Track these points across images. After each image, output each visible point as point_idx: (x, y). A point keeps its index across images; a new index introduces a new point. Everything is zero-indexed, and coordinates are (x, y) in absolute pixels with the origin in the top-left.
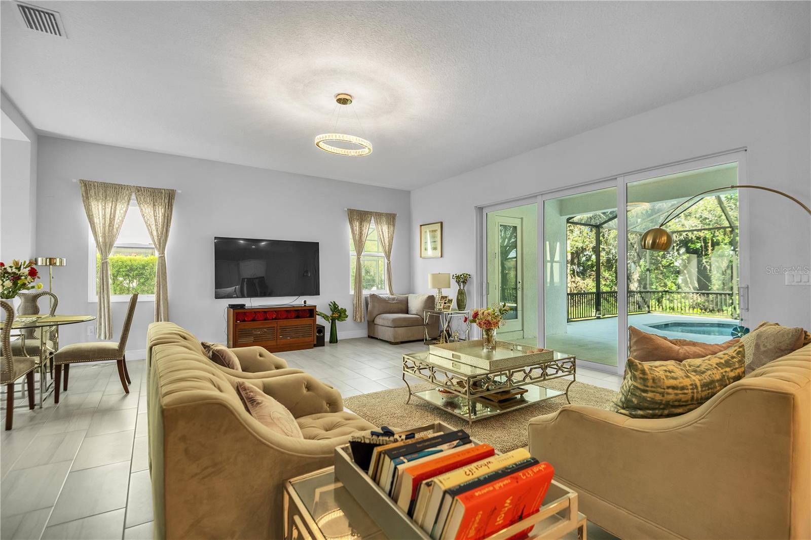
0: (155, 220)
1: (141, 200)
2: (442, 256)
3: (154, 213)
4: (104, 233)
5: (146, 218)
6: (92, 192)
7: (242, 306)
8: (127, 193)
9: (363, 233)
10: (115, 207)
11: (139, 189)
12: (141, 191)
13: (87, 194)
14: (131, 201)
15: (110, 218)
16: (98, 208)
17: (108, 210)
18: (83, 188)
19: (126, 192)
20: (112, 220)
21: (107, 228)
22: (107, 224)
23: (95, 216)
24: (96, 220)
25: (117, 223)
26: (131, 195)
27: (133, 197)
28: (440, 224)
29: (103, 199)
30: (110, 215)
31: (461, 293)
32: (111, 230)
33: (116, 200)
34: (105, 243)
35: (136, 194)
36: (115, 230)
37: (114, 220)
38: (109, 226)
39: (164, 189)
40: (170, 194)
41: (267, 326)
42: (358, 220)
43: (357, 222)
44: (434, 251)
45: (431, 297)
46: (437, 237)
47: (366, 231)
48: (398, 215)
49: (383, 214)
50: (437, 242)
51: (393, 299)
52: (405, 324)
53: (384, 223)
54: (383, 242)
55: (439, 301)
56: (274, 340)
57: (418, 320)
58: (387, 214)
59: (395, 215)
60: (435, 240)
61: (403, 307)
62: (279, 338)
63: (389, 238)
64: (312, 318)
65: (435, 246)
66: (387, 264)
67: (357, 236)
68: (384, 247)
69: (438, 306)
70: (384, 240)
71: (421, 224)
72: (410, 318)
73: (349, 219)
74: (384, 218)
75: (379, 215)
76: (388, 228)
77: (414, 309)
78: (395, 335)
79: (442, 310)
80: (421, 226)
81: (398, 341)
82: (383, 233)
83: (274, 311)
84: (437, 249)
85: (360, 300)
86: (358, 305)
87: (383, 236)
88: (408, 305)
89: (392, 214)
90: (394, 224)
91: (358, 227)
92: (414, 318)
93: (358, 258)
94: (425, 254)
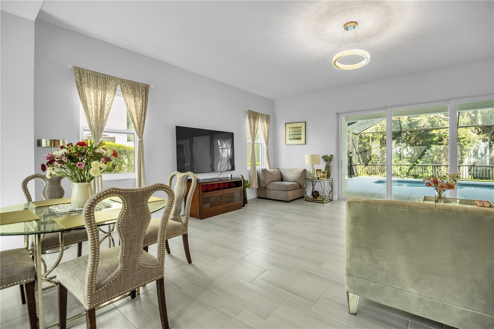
0: (136, 109)
1: (124, 91)
2: (305, 144)
3: (135, 103)
4: (97, 118)
5: (129, 106)
6: (85, 79)
8: (114, 83)
9: (255, 127)
10: (105, 95)
11: (123, 81)
12: (125, 83)
13: (81, 80)
14: (117, 91)
15: (101, 105)
16: (91, 94)
17: (99, 97)
18: (78, 74)
19: (112, 83)
20: (102, 107)
21: (99, 113)
22: (99, 111)
23: (88, 101)
24: (89, 106)
25: (106, 110)
26: (117, 85)
27: (119, 88)
28: (304, 123)
29: (94, 87)
30: (101, 102)
31: (328, 167)
32: (102, 116)
33: (105, 89)
34: (97, 127)
35: (120, 85)
36: (105, 116)
37: (104, 106)
38: (101, 112)
39: (142, 84)
40: (145, 88)
41: (218, 195)
42: (253, 118)
43: (253, 119)
44: (298, 140)
45: (305, 170)
46: (301, 131)
47: (256, 126)
48: (271, 116)
49: (264, 115)
50: (301, 134)
51: (274, 172)
52: (292, 189)
53: (265, 121)
54: (265, 134)
55: (315, 173)
56: (222, 204)
57: (297, 185)
58: (266, 115)
59: (270, 116)
60: (299, 133)
61: (280, 177)
62: (224, 203)
63: (267, 131)
64: (241, 187)
65: (299, 137)
66: (267, 149)
67: (253, 129)
68: (265, 137)
69: (316, 176)
70: (265, 133)
71: (286, 123)
72: (294, 184)
73: (248, 117)
74: (265, 118)
75: (263, 115)
76: (267, 124)
77: (290, 178)
78: (289, 196)
79: (320, 178)
80: (286, 124)
81: (290, 200)
82: (265, 128)
83: (223, 183)
84: (301, 139)
85: (255, 174)
86: (253, 176)
87: (265, 130)
88: (282, 176)
89: (268, 115)
90: (269, 122)
91: (253, 123)
92: (292, 184)
93: (253, 144)
94: (289, 142)
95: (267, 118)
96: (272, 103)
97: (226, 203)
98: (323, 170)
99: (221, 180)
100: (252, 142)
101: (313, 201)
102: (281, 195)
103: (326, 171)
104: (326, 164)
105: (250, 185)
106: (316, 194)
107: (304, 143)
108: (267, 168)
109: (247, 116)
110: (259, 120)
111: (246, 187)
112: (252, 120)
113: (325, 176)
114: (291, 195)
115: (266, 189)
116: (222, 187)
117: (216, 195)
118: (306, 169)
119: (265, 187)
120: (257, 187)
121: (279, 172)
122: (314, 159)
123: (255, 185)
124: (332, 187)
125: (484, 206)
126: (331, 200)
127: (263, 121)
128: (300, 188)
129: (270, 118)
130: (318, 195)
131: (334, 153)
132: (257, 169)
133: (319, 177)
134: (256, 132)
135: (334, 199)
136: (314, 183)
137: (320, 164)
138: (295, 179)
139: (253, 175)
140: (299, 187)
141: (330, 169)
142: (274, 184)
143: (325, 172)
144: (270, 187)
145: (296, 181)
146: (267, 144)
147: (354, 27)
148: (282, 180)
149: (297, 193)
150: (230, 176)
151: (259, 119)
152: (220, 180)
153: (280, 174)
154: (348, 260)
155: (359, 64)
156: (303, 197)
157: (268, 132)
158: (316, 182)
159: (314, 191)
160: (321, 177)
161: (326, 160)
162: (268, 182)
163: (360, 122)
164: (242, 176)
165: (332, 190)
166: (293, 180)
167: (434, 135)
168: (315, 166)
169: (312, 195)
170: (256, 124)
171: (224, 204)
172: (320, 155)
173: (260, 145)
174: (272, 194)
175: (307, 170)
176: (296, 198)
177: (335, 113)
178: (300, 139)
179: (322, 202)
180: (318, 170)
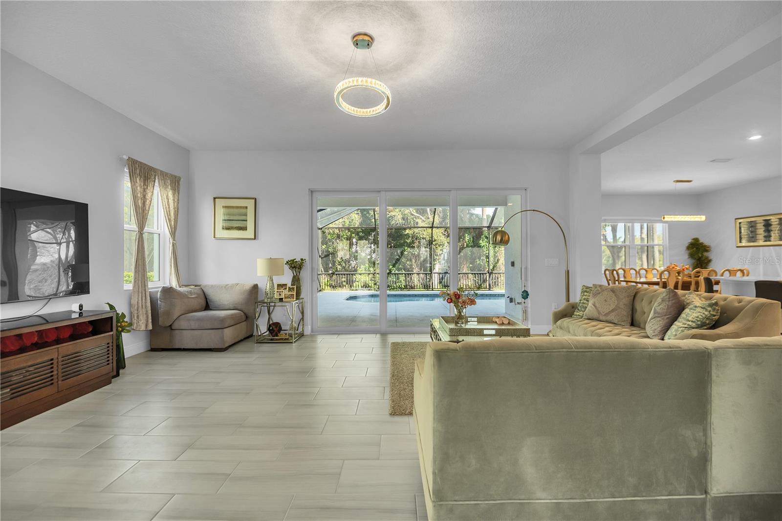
2: (255, 238)
9: (147, 197)
28: (253, 200)
31: (296, 280)
41: (39, 360)
42: (141, 177)
43: (142, 180)
44: (241, 232)
45: (256, 287)
46: (246, 215)
47: (149, 195)
48: (182, 179)
49: (167, 174)
50: (247, 220)
51: (190, 293)
52: (232, 323)
53: (169, 187)
54: (168, 214)
55: (276, 290)
56: (52, 384)
57: (241, 316)
58: (172, 175)
59: (180, 178)
60: (243, 218)
61: (202, 302)
62: (61, 379)
63: (174, 208)
64: (112, 333)
65: (242, 226)
66: (173, 245)
67: (140, 201)
68: (170, 220)
69: (276, 296)
70: (169, 211)
71: (215, 196)
72: (235, 314)
73: (130, 172)
74: (169, 181)
75: (164, 176)
76: (174, 195)
77: (226, 303)
78: (225, 338)
79: (284, 300)
80: (215, 198)
81: (227, 345)
82: (168, 202)
83: (56, 328)
84: (246, 229)
85: (144, 298)
86: (140, 305)
87: (169, 205)
88: (206, 299)
89: (176, 177)
90: (179, 191)
91: (141, 187)
92: (232, 315)
93: (141, 234)
94: (222, 233)
95: (174, 182)
96: (184, 153)
97: (66, 377)
98: (289, 285)
99: (47, 322)
100: (137, 229)
101: (272, 341)
102: (209, 338)
103: (295, 287)
104: (294, 274)
105: (131, 324)
106: (275, 329)
107: (253, 237)
108: (174, 284)
109: (126, 170)
110: (157, 184)
111: (122, 331)
112: (138, 181)
113: (294, 294)
114: (229, 335)
115: (172, 329)
116: (53, 337)
117: (30, 363)
118: (257, 284)
119: (171, 325)
120: (150, 327)
121: (201, 293)
122: (273, 265)
123: (143, 323)
124: (303, 313)
125: (503, 324)
126: (302, 335)
127: (165, 186)
128: (245, 321)
129: (181, 183)
130: (280, 329)
131: (306, 256)
132: (149, 287)
133: (283, 297)
134: (147, 208)
135: (305, 333)
136: (272, 308)
137: (283, 275)
138: (236, 304)
139: (140, 302)
140: (244, 318)
141: (300, 283)
142: (191, 316)
143: (293, 289)
144: (183, 323)
145: (239, 308)
146: (173, 233)
147: (368, 44)
148: (207, 306)
149: (241, 330)
150: (75, 308)
151: (157, 181)
152: (45, 322)
153: (202, 296)
154: (436, 471)
155: (374, 109)
156: (251, 336)
157: (175, 211)
158: (274, 306)
159: (271, 322)
160: (285, 298)
161: (293, 268)
162: (177, 313)
163: (329, 210)
164: (111, 307)
165: (303, 319)
166: (231, 307)
167: (408, 236)
168: (274, 278)
169: (269, 329)
170: (148, 191)
171: (60, 382)
172: (283, 259)
173: (156, 237)
174: (186, 339)
175: (259, 286)
176: (240, 339)
177: (308, 190)
178: (244, 229)
179: (286, 341)
180: (280, 285)
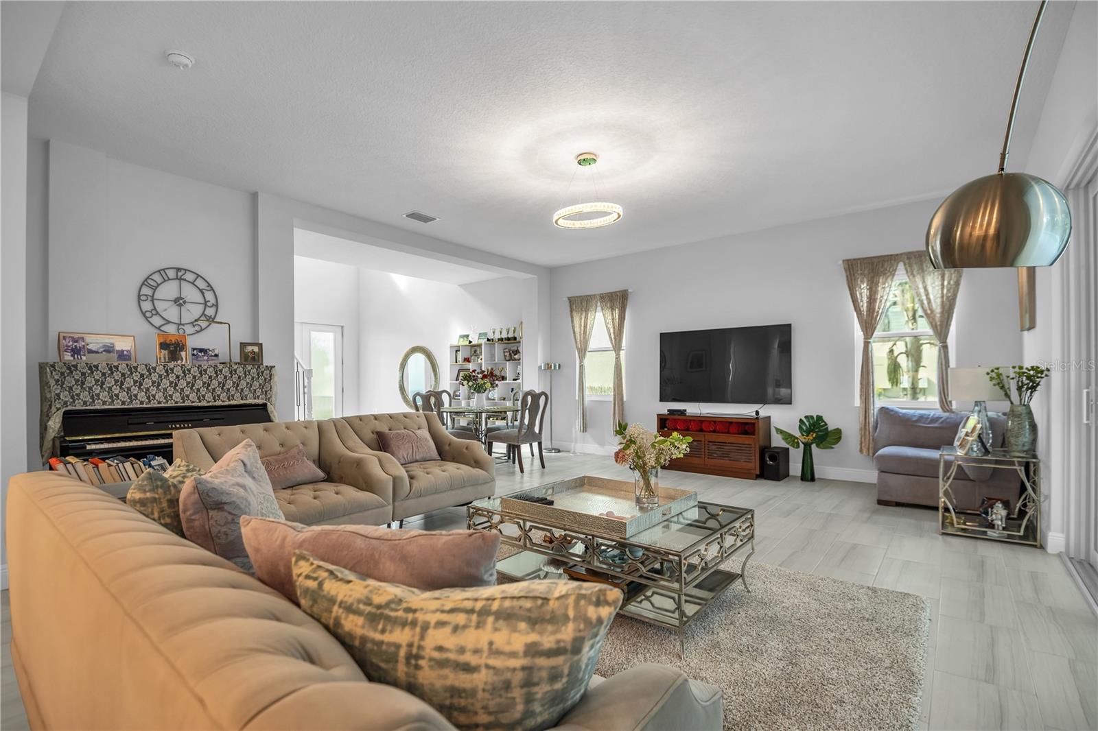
0: (613, 322)
1: (603, 307)
5: (606, 321)
6: (574, 306)
7: (683, 412)
10: (587, 316)
11: (602, 296)
13: (571, 308)
14: (597, 309)
16: (577, 319)
17: (583, 320)
19: (594, 302)
20: (585, 328)
21: (583, 335)
22: (583, 332)
23: (575, 326)
24: (576, 330)
25: (588, 332)
27: (599, 304)
30: (584, 324)
33: (588, 310)
34: (581, 349)
35: (600, 301)
36: (587, 337)
39: (619, 292)
40: (623, 295)
47: (882, 292)
56: (701, 457)
63: (942, 296)
64: (753, 436)
66: (940, 350)
76: (941, 277)
83: (700, 421)
97: (711, 457)
120: (871, 453)
123: (865, 446)
127: (919, 271)
134: (878, 310)
146: (939, 333)
157: (943, 300)
170: (878, 289)
171: (706, 458)
